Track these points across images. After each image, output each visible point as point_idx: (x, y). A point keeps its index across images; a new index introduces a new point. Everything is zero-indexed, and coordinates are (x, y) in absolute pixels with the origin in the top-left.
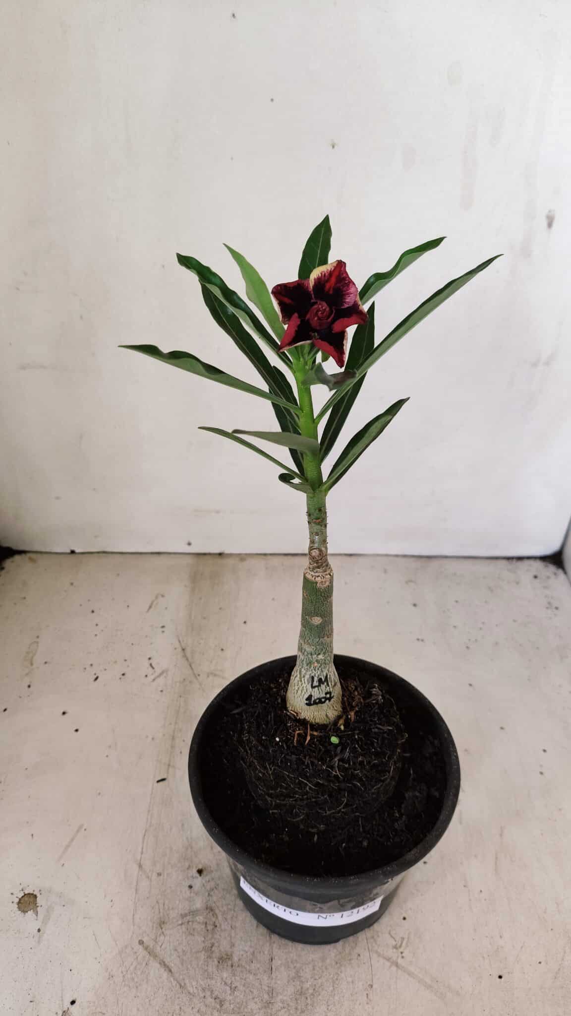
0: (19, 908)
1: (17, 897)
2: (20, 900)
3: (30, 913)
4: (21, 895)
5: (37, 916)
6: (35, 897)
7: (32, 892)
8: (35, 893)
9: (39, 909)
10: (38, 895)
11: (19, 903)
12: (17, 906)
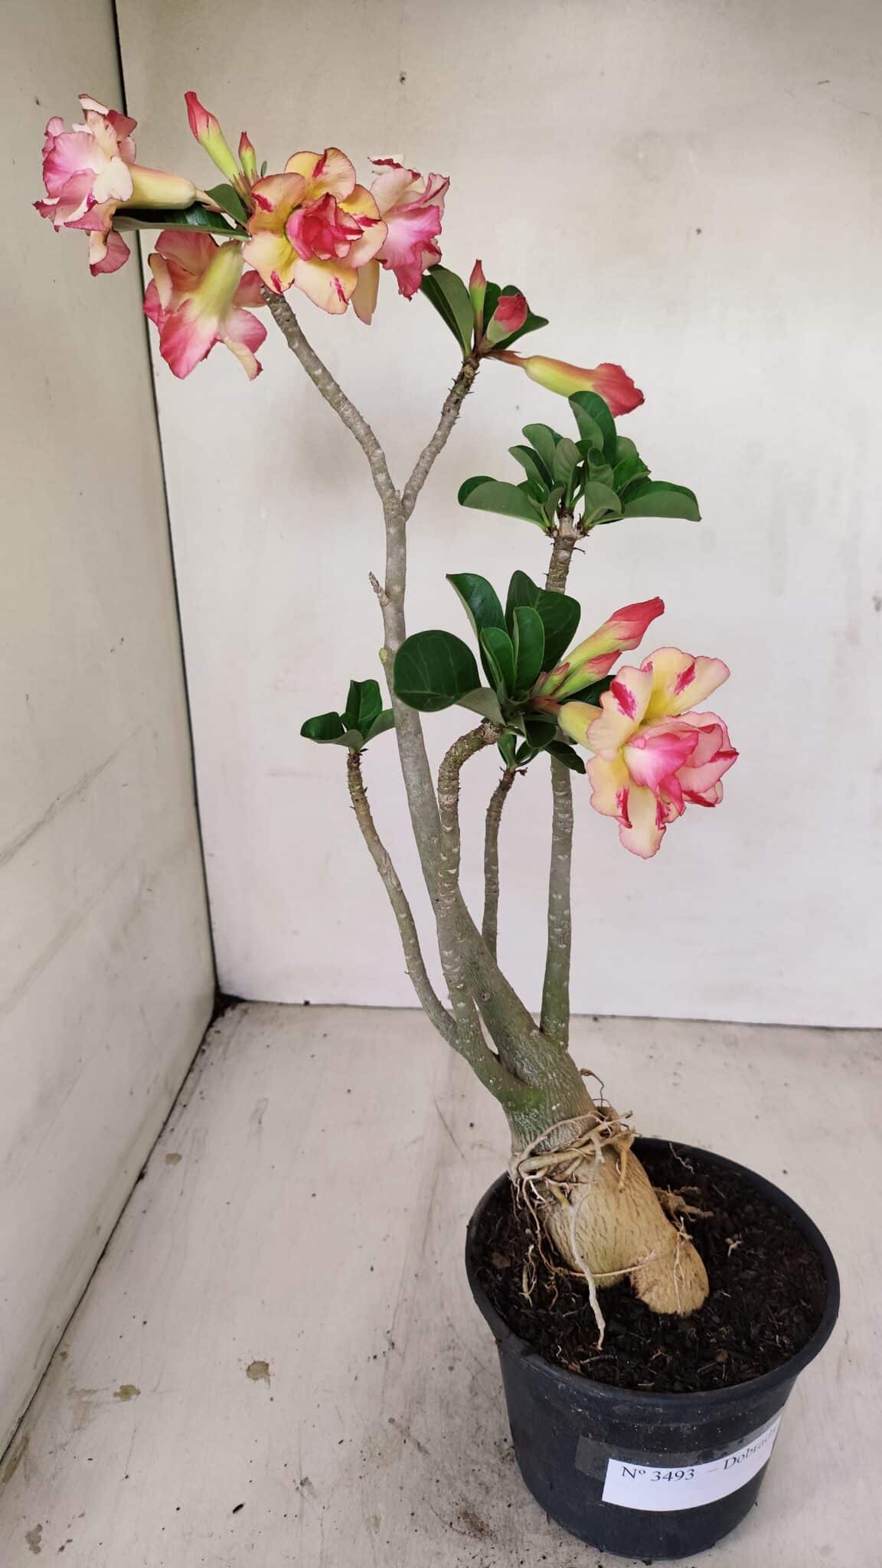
0: (248, 1376)
1: (246, 1364)
2: (249, 1367)
3: (262, 1382)
4: (250, 1362)
5: (269, 1384)
6: (267, 1365)
7: (261, 1360)
8: (267, 1362)
9: (271, 1378)
10: (270, 1364)
11: (249, 1369)
12: (245, 1373)
